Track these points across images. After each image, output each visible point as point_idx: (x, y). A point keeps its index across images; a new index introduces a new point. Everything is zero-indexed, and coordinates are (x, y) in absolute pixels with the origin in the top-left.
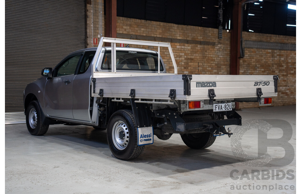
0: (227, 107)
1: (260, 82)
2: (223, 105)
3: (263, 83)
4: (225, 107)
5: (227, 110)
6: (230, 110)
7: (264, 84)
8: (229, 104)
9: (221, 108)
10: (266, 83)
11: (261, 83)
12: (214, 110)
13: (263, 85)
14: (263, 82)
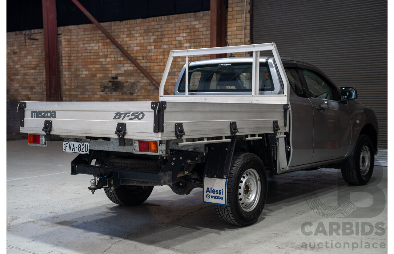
0: (82, 147)
1: (125, 114)
2: (76, 144)
3: (130, 115)
4: (79, 148)
5: (81, 152)
6: (85, 152)
7: (134, 117)
8: (85, 144)
9: (73, 149)
10: (137, 115)
11: (127, 115)
12: (64, 149)
13: (130, 119)
14: (132, 113)
